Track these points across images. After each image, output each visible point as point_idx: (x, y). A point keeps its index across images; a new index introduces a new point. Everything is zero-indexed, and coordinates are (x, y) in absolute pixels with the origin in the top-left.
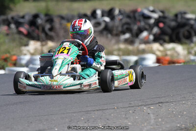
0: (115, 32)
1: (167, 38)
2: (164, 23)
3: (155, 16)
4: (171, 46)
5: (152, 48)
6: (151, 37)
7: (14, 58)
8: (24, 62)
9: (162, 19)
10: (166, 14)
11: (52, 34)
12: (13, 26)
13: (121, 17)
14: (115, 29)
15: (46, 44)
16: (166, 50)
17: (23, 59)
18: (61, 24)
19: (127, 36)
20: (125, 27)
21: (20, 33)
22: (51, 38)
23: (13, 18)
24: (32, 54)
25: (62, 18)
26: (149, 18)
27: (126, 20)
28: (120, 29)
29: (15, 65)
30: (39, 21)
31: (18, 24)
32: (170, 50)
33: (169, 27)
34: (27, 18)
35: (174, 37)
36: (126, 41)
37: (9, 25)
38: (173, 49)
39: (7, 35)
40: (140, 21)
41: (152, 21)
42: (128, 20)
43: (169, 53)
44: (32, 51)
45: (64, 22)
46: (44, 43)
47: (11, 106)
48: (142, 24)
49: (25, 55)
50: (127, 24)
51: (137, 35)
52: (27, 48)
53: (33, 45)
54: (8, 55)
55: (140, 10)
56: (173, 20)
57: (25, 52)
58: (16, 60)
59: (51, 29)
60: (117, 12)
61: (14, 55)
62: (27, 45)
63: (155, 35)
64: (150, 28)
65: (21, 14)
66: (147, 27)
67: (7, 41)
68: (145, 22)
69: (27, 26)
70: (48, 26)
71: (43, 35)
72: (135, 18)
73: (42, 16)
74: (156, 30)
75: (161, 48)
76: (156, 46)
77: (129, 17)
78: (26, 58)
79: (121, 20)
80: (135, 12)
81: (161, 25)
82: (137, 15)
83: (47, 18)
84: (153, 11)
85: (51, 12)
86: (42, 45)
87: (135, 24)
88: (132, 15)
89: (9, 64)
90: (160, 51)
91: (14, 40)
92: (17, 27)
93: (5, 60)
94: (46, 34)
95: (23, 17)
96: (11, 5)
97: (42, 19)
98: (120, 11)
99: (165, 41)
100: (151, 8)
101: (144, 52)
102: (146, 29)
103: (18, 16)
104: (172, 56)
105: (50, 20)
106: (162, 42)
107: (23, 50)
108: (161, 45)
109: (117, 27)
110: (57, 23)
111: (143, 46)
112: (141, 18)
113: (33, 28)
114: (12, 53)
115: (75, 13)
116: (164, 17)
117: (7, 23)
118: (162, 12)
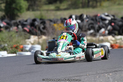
0: (84, 29)
1: (117, 32)
2: (115, 23)
3: (109, 18)
4: (119, 37)
5: (107, 38)
6: (107, 32)
7: (21, 46)
8: (28, 49)
9: (113, 21)
10: (116, 17)
11: (45, 31)
12: (20, 27)
13: (87, 20)
14: (84, 27)
15: (41, 37)
16: (116, 40)
17: (27, 47)
18: (50, 25)
19: (92, 31)
20: (90, 26)
21: (25, 31)
22: (44, 34)
23: (20, 22)
24: (33, 44)
25: (51, 21)
26: (105, 20)
27: (90, 21)
28: (87, 27)
29: (22, 50)
30: (36, 23)
31: (23, 25)
32: (119, 39)
33: (118, 25)
34: (29, 21)
35: (121, 32)
36: (91, 34)
37: (17, 26)
38: (121, 39)
39: (17, 32)
40: (99, 22)
41: (107, 22)
42: (92, 22)
43: (118, 41)
44: (32, 42)
45: (52, 23)
46: (40, 37)
47: (23, 75)
48: (101, 24)
49: (28, 44)
50: (92, 24)
51: (98, 31)
52: (29, 40)
53: (33, 38)
54: (18, 44)
55: (99, 15)
56: (120, 21)
57: (28, 43)
58: (23, 48)
59: (44, 28)
60: (85, 16)
61: (22, 44)
62: (29, 38)
63: (109, 31)
64: (106, 27)
65: (25, 19)
66: (104, 26)
67: (17, 36)
68: (102, 23)
69: (29, 27)
70: (42, 26)
71: (39, 32)
72: (96, 20)
73: (38, 20)
74: (109, 27)
75: (113, 39)
76: (110, 37)
77: (92, 19)
78: (29, 47)
79: (88, 21)
80: (96, 16)
81: (113, 24)
82: (97, 18)
83: (41, 21)
84: (107, 16)
85: (44, 18)
86: (39, 38)
87: (97, 24)
88: (94, 18)
89: (19, 50)
90: (112, 40)
91: (21, 35)
92: (23, 28)
93: (16, 48)
94: (41, 31)
95: (26, 21)
96: (19, 14)
97: (38, 22)
98: (87, 16)
99: (116, 34)
100: (106, 14)
101: (102, 41)
102: (103, 27)
103: (23, 20)
104: (120, 43)
105: (43, 22)
106: (113, 35)
107: (27, 41)
108: (113, 36)
109: (85, 26)
110: (48, 24)
111: (102, 38)
112: (100, 20)
113: (33, 28)
114: (21, 43)
115: (59, 18)
116: (115, 19)
117: (17, 25)
118: (113, 16)
